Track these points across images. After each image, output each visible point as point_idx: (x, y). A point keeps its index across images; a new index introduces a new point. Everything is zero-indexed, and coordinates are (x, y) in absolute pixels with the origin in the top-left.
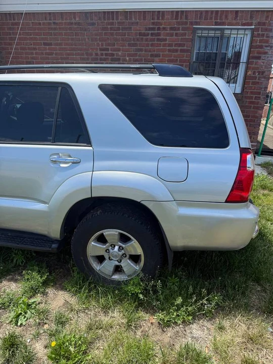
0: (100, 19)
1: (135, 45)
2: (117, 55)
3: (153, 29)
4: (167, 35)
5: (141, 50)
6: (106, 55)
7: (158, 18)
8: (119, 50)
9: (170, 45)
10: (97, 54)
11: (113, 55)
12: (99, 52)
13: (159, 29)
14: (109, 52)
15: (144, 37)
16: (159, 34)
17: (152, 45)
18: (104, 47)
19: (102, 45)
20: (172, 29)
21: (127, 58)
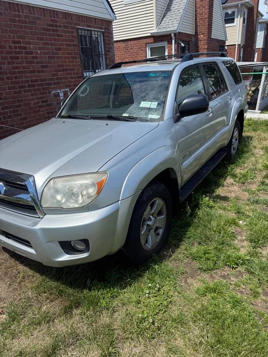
0: (6, 9)
1: (42, 39)
2: (30, 48)
3: (52, 26)
4: (63, 31)
5: (47, 44)
6: (20, 48)
7: (54, 17)
8: (30, 43)
9: (66, 41)
10: (10, 47)
11: (25, 48)
12: (13, 45)
13: (56, 25)
14: (22, 45)
15: (48, 32)
16: (57, 31)
17: (55, 40)
18: (16, 39)
19: (14, 38)
20: (65, 27)
21: (39, 51)
